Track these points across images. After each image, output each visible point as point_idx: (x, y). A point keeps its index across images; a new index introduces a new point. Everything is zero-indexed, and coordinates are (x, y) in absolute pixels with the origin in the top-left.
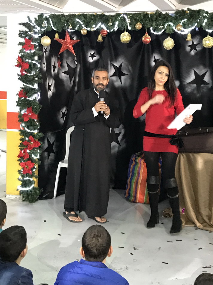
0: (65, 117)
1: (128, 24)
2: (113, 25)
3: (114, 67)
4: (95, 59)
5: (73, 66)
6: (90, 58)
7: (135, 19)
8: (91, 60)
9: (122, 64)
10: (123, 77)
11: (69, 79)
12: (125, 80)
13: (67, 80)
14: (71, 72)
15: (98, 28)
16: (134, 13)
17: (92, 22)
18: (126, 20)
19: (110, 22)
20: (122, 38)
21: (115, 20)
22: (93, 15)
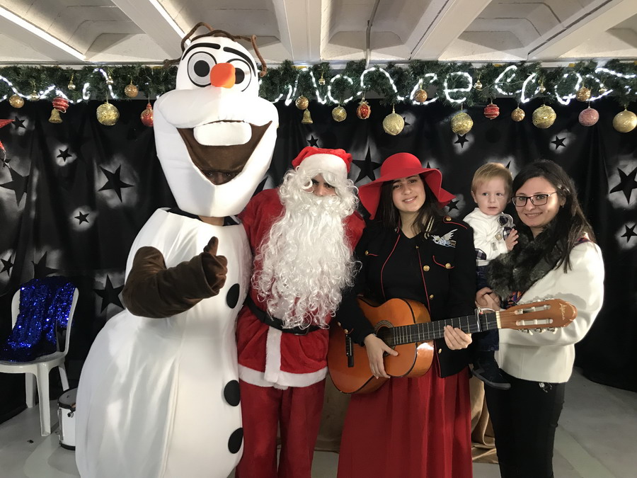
0: (11, 269)
1: (110, 87)
2: (79, 88)
3: (107, 173)
4: (70, 159)
5: (22, 173)
6: (61, 159)
7: (124, 78)
8: (61, 162)
9: (119, 168)
10: (124, 191)
11: (15, 197)
12: (129, 194)
13: (11, 200)
14: (19, 185)
15: (47, 95)
16: (121, 66)
17: (33, 83)
18: (104, 79)
19: (71, 82)
20: (99, 115)
21: (82, 78)
22: (35, 69)
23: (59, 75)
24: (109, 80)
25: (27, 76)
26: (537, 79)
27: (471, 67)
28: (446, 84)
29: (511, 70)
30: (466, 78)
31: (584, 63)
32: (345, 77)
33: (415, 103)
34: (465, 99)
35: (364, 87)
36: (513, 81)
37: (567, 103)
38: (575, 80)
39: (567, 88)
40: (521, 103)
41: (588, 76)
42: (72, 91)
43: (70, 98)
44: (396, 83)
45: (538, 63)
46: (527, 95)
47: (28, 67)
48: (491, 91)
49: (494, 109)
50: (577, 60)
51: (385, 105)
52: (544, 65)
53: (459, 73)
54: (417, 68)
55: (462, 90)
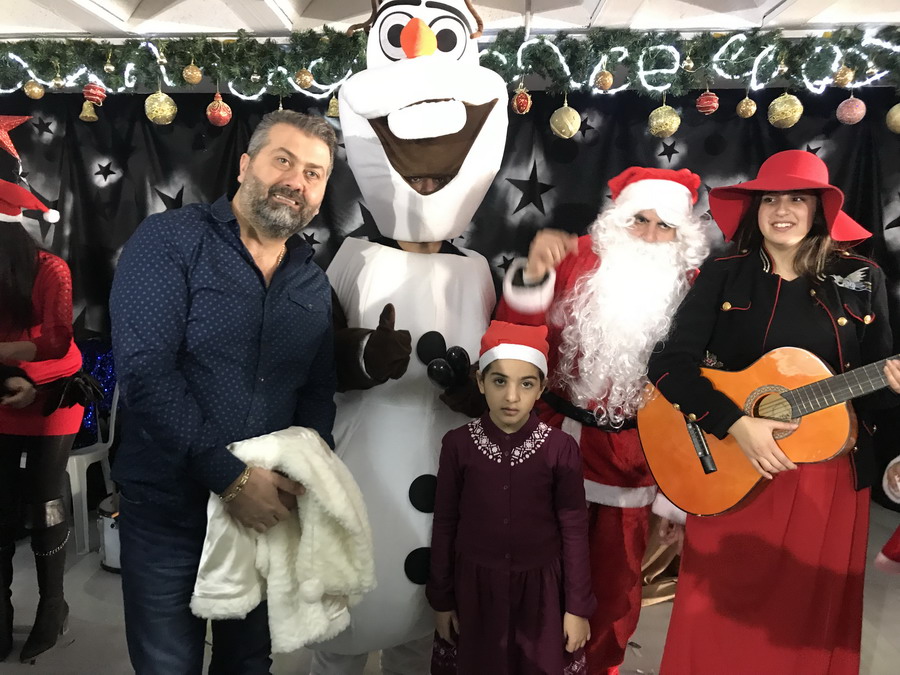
2: (120, 71)
4: (112, 178)
5: (49, 196)
6: (100, 177)
7: (183, 56)
8: (101, 182)
9: (182, 191)
11: (39, 229)
15: (77, 81)
16: (178, 39)
17: (56, 63)
18: (155, 58)
19: (108, 61)
20: (148, 110)
21: (123, 55)
22: (59, 44)
23: (91, 52)
24: (161, 58)
25: (48, 54)
26: (776, 54)
27: (679, 39)
28: (640, 63)
29: (738, 41)
30: (671, 55)
31: (845, 33)
32: (496, 53)
33: (596, 91)
34: (669, 86)
35: (523, 68)
36: (740, 58)
37: (820, 91)
38: (832, 56)
39: (819, 69)
40: (751, 91)
41: (850, 50)
42: (110, 74)
43: (108, 84)
44: (568, 63)
45: (778, 31)
46: (761, 78)
47: (49, 42)
48: (707, 73)
49: (712, 100)
50: (835, 27)
51: (553, 93)
52: (787, 34)
53: (661, 47)
54: (598, 39)
55: (664, 71)
